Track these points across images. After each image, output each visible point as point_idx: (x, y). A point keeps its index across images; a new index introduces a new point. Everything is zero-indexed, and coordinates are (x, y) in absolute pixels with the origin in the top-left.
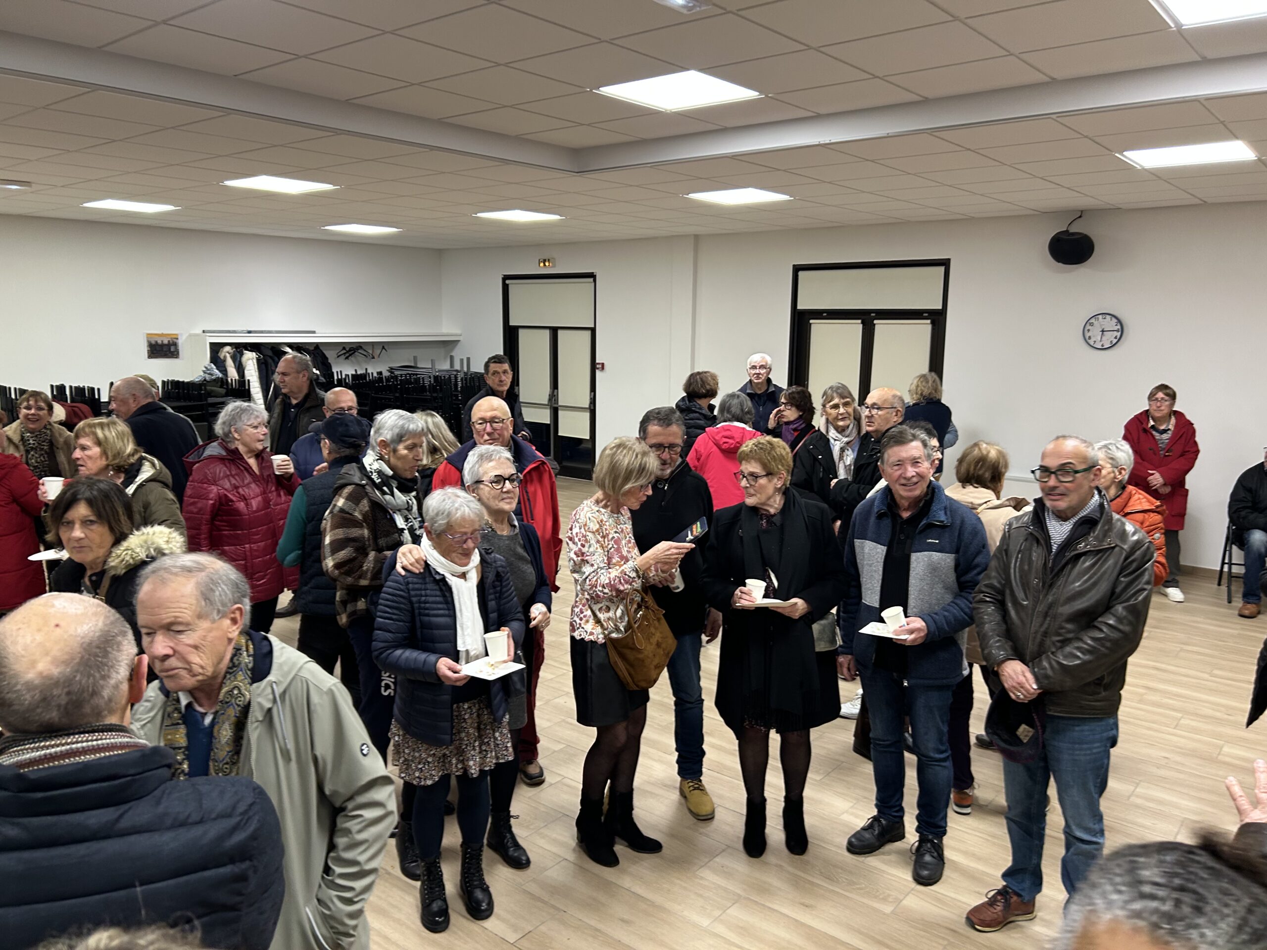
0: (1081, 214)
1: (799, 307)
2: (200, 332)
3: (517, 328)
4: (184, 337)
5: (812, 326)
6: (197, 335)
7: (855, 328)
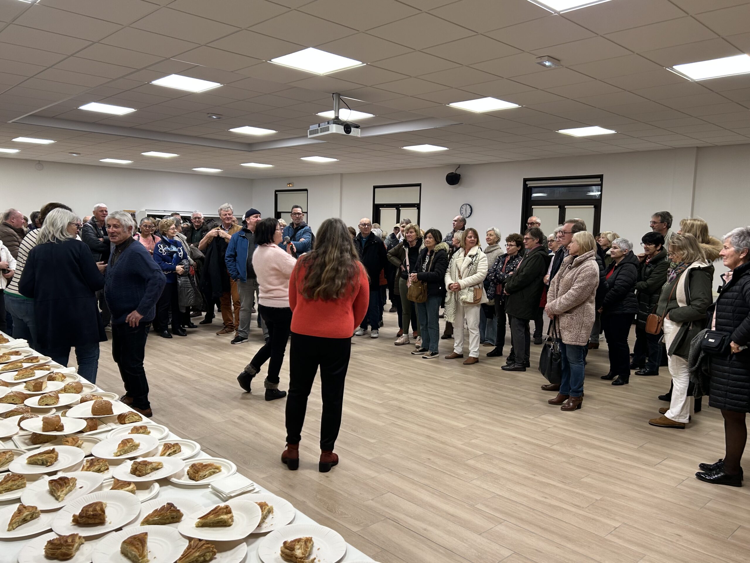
0: (459, 166)
1: (376, 203)
2: (145, 210)
3: (280, 213)
4: (138, 212)
5: (381, 211)
6: (143, 211)
7: (394, 211)
